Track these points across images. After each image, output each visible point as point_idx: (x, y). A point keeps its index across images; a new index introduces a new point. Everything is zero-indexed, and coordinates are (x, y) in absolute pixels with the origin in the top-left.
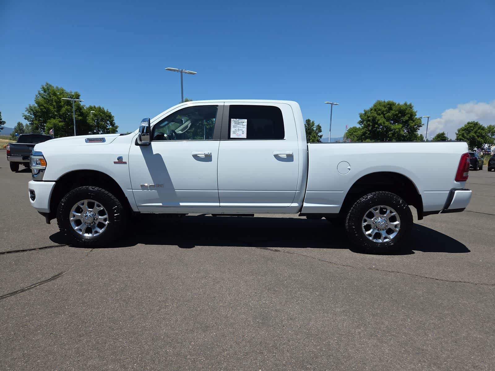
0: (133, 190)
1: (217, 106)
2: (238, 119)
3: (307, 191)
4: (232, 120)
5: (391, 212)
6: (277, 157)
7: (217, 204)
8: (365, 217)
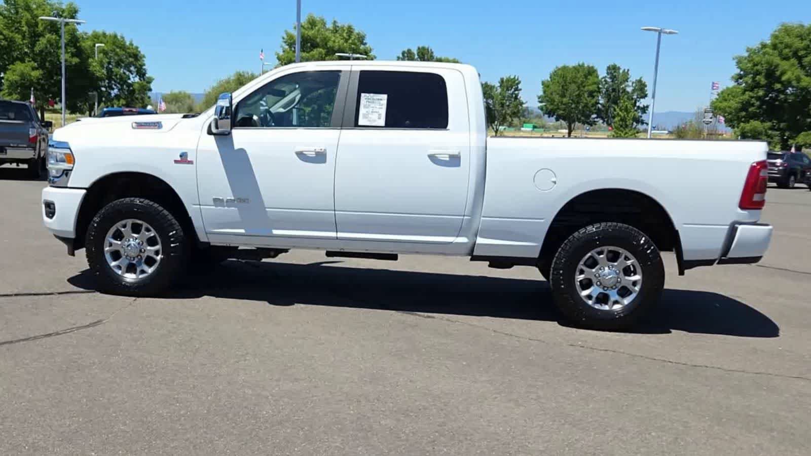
0: (201, 207)
1: (340, 71)
2: (372, 95)
3: (483, 217)
4: (363, 95)
5: (627, 258)
6: (432, 158)
7: (333, 234)
8: (581, 266)
